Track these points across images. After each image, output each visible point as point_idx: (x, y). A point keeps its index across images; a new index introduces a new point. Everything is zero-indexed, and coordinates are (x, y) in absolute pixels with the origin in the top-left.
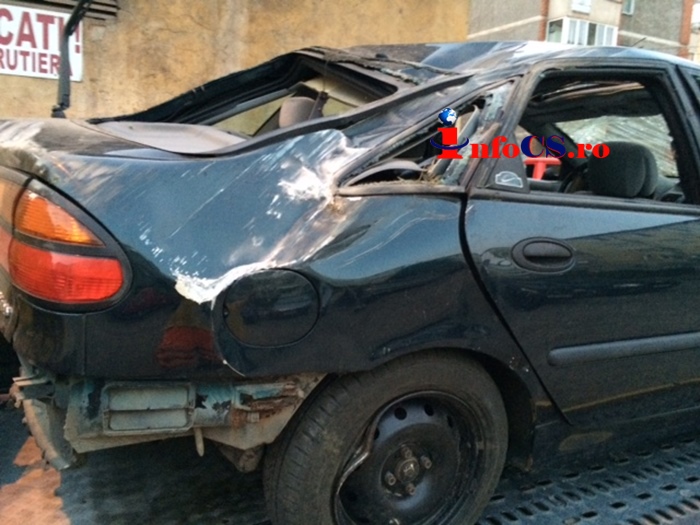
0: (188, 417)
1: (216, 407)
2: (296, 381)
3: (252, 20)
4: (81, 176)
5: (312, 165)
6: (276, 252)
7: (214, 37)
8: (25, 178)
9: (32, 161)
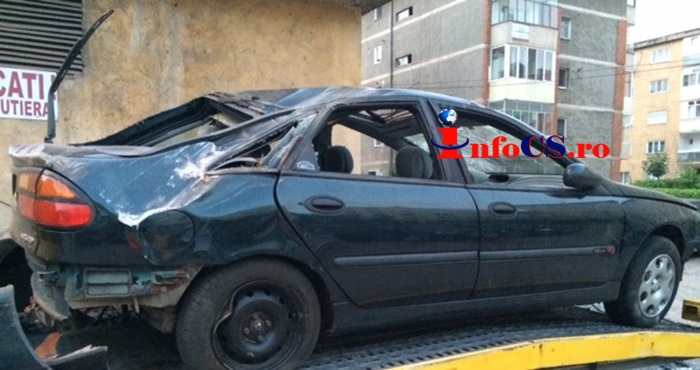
0: (129, 288)
1: (143, 283)
2: (186, 270)
3: (187, 70)
4: (69, 167)
5: (195, 160)
6: (171, 203)
7: (158, 84)
8: (40, 169)
9: (44, 162)
